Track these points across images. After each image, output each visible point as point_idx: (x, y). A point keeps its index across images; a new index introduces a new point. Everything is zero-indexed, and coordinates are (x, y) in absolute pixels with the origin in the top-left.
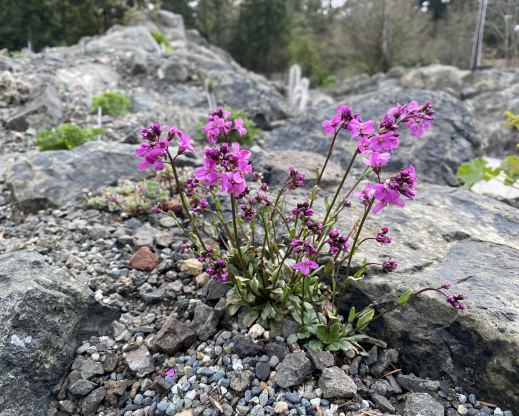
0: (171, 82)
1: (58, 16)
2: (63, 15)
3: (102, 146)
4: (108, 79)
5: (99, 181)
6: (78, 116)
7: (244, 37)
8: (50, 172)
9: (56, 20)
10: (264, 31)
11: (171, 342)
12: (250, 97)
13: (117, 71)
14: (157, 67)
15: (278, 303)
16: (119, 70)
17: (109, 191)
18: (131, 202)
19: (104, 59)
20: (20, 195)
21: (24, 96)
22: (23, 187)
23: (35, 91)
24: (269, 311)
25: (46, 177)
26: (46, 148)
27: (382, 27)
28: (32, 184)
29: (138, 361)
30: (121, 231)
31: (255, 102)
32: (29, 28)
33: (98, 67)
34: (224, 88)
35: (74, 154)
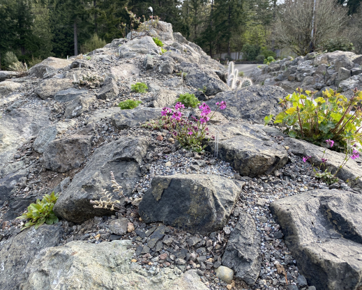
0: (165, 74)
1: (92, 17)
2: (96, 16)
3: (142, 107)
4: (134, 72)
5: (143, 120)
6: (126, 93)
7: (214, 28)
8: (127, 117)
9: (91, 19)
10: (227, 24)
11: (166, 151)
12: (204, 81)
13: (138, 67)
14: (158, 66)
15: (189, 145)
16: (140, 67)
17: (148, 123)
18: (154, 126)
19: (132, 61)
20: (118, 124)
21: (102, 83)
22: (118, 121)
23: (106, 81)
24: (187, 147)
25: (125, 118)
26: (123, 108)
27: (311, 19)
28: (121, 120)
29: (160, 154)
30: (153, 133)
31: (206, 84)
32: (74, 25)
33: (129, 65)
34: (191, 77)
35: (133, 111)
